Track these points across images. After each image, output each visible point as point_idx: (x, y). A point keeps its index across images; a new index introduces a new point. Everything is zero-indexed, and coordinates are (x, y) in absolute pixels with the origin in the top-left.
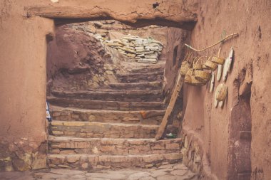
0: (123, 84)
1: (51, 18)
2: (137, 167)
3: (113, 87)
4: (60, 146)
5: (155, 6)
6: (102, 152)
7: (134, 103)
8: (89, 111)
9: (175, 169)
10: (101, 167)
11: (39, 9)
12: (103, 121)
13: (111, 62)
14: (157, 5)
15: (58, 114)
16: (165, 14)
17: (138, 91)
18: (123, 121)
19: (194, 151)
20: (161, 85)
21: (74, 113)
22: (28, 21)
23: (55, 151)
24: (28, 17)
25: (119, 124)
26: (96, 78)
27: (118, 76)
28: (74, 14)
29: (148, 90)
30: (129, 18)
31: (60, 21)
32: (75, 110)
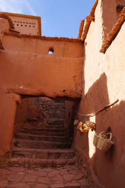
0: (50, 126)
1: (19, 94)
2: (53, 166)
3: (46, 127)
4: (18, 153)
5: (64, 91)
6: (37, 157)
7: (53, 133)
8: (36, 136)
9: (72, 169)
10: (35, 166)
11: (13, 90)
12: (40, 140)
13: (46, 118)
14: (65, 91)
15: (23, 137)
16: (68, 95)
17: (55, 128)
18: (48, 140)
19: (82, 160)
20: (63, 127)
21: (29, 136)
22: (8, 95)
23: (15, 155)
24: (8, 93)
25: (47, 142)
26: (40, 123)
27: (48, 123)
28: (29, 93)
29: (58, 128)
30: (53, 96)
31: (23, 96)
32: (30, 135)
